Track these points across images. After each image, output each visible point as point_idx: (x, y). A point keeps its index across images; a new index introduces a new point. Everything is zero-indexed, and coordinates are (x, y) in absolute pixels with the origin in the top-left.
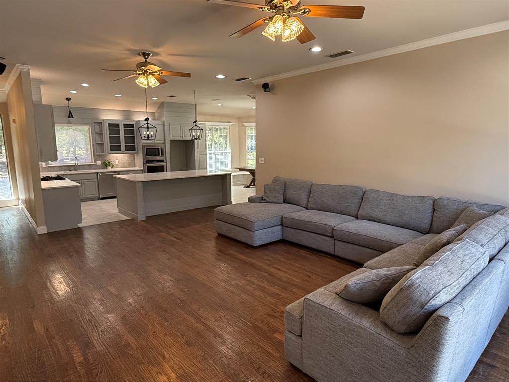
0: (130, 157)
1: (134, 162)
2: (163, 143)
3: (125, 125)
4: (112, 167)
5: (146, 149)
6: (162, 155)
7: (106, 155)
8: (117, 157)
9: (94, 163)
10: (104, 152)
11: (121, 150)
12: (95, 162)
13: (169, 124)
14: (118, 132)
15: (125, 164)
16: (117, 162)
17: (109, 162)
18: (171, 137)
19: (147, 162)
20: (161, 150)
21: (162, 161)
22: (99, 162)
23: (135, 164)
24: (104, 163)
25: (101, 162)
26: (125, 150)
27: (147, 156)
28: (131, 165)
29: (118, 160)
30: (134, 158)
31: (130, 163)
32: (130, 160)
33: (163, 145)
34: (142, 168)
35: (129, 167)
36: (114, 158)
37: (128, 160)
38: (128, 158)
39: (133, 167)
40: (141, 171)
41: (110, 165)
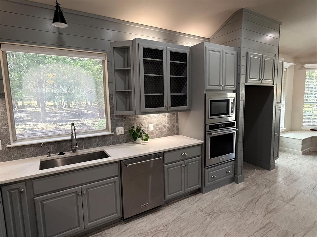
0: (171, 117)
1: (177, 126)
2: (235, 91)
3: (174, 55)
4: (146, 140)
5: (212, 101)
6: (232, 113)
7: (133, 116)
9: (110, 133)
11: (162, 105)
12: (113, 130)
13: (247, 53)
14: (159, 67)
15: (164, 130)
16: (151, 128)
17: (139, 130)
20: (232, 104)
21: (232, 124)
22: (120, 130)
23: (178, 130)
24: (129, 131)
25: (124, 130)
26: (170, 105)
27: (210, 117)
28: (172, 131)
29: (153, 123)
30: (177, 119)
31: (171, 127)
32: (171, 123)
33: (235, 94)
34: (201, 142)
35: (169, 135)
36: (149, 121)
37: (168, 123)
38: (168, 119)
39: (174, 134)
40: (199, 148)
41: (140, 136)
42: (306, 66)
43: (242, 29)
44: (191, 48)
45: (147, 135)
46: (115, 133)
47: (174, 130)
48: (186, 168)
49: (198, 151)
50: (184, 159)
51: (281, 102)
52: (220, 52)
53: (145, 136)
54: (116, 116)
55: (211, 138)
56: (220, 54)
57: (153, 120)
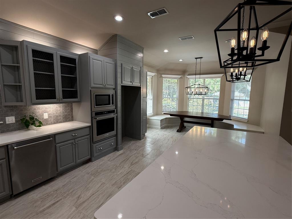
0: (66, 107)
1: (72, 114)
2: (114, 89)
3: (63, 59)
4: (40, 126)
5: (96, 95)
6: (113, 104)
7: (26, 106)
8: (46, 108)
10: (22, 101)
11: (54, 98)
12: (2, 119)
13: (122, 64)
14: (50, 67)
15: (59, 118)
16: (46, 116)
17: (32, 118)
18: (123, 82)
19: (97, 114)
20: (112, 97)
21: (113, 111)
22: (11, 120)
23: (72, 117)
24: (21, 119)
25: (15, 119)
26: (62, 98)
27: (95, 107)
28: (67, 119)
29: (47, 112)
30: (72, 109)
31: (66, 115)
32: (66, 112)
33: (114, 91)
34: (89, 124)
35: (64, 122)
36: (43, 111)
37: (63, 112)
38: (63, 109)
39: (69, 121)
40: (88, 129)
41: (33, 124)
42: (163, 76)
43: (117, 48)
44: (80, 56)
45: (40, 122)
46: (5, 122)
47: (69, 117)
48: (76, 145)
49: (87, 131)
50: (75, 138)
51: (146, 97)
52: (101, 61)
53: (39, 123)
54: (6, 106)
55: (97, 121)
56: (102, 62)
57: (48, 110)
